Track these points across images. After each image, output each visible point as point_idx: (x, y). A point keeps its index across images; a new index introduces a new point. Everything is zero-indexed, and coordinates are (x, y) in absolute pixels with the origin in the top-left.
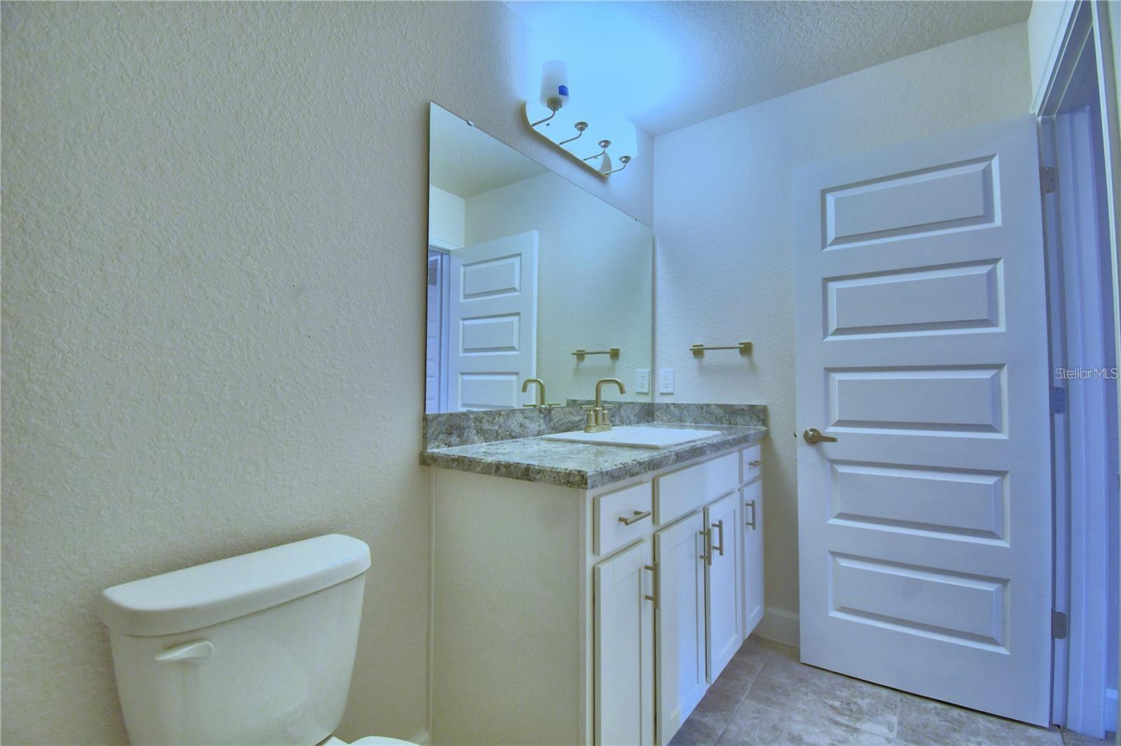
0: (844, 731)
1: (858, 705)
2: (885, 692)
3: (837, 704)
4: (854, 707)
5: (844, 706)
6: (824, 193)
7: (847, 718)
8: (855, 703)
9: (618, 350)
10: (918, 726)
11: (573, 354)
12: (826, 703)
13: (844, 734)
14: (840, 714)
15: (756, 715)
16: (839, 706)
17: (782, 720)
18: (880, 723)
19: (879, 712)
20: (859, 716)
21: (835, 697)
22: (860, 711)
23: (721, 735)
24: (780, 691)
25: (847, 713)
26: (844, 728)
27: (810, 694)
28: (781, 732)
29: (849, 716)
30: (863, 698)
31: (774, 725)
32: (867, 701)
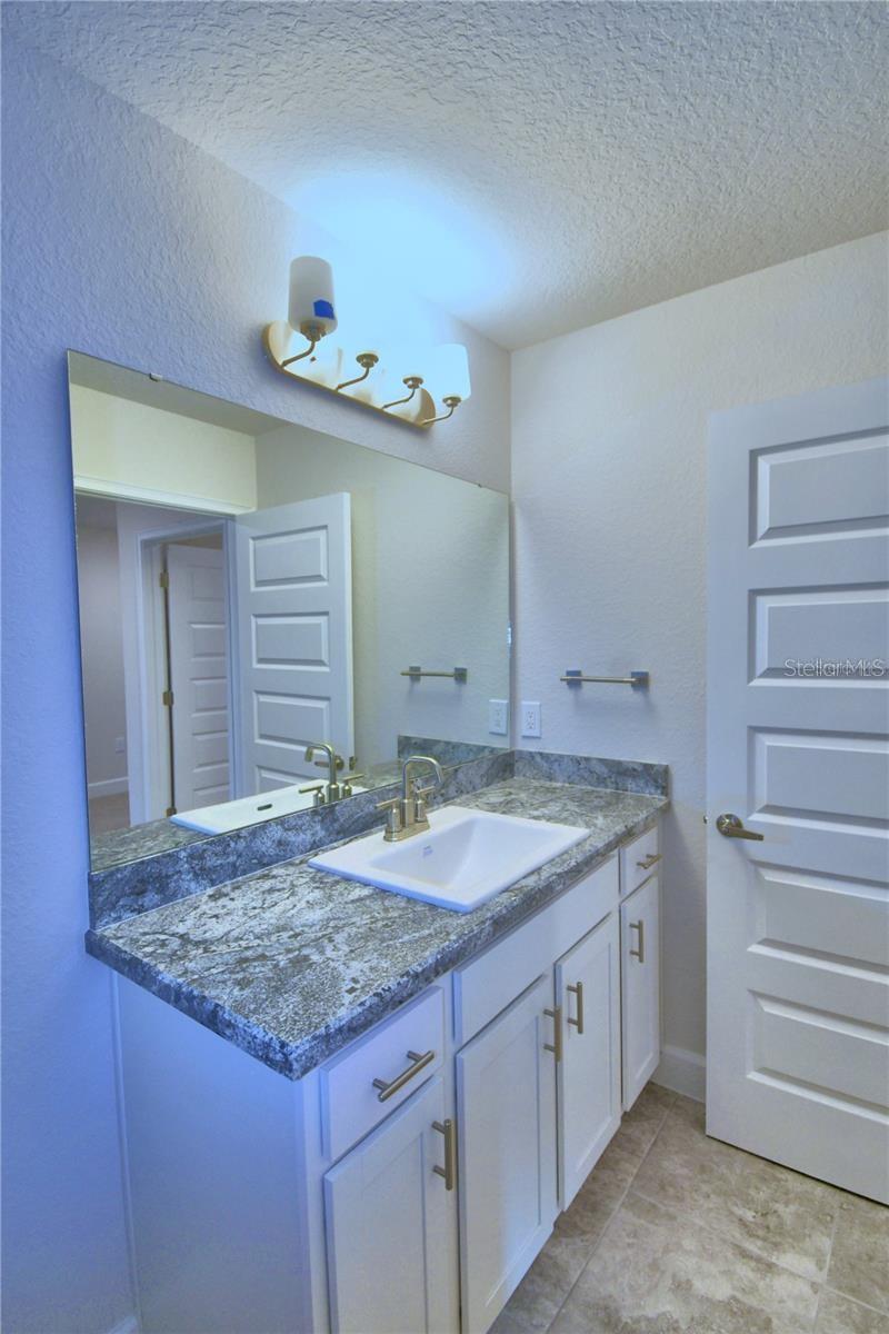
0: (753, 1270)
1: (779, 1216)
2: (819, 1190)
3: (749, 1215)
4: (772, 1221)
5: (759, 1220)
6: (754, 455)
7: (759, 1243)
8: (775, 1212)
9: (465, 670)
10: (859, 1258)
11: (403, 674)
12: (732, 1213)
13: (751, 1275)
14: (751, 1234)
15: (631, 1241)
16: (751, 1219)
17: (666, 1250)
18: (806, 1253)
19: (807, 1231)
20: (778, 1239)
21: (748, 1202)
22: (781, 1230)
23: (575, 1284)
24: (671, 1191)
25: (761, 1233)
26: (753, 1264)
27: (712, 1196)
28: (663, 1272)
29: (765, 1239)
30: (787, 1204)
31: (655, 1260)
32: (792, 1208)
